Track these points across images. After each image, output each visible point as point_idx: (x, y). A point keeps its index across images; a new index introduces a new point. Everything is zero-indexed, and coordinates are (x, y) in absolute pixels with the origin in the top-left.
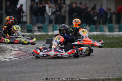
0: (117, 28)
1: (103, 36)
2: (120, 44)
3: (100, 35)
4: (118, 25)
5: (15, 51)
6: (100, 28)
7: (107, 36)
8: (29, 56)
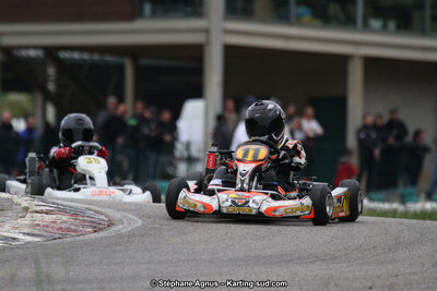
5: (41, 212)
8: (91, 233)
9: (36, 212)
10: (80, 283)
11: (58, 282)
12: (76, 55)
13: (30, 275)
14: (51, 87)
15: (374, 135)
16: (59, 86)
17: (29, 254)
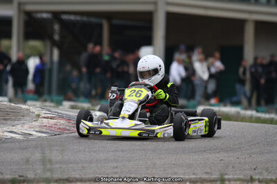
5: (47, 118)
9: (44, 118)
10: (71, 163)
11: (57, 163)
12: (72, 17)
13: (40, 158)
14: (56, 37)
15: (260, 70)
16: (62, 36)
17: (39, 144)
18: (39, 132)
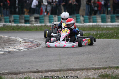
0: (109, 18)
1: (98, 27)
2: (115, 35)
3: (95, 26)
4: (110, 15)
5: (24, 42)
6: (93, 18)
7: (102, 27)
8: (37, 47)
18: (24, 48)
